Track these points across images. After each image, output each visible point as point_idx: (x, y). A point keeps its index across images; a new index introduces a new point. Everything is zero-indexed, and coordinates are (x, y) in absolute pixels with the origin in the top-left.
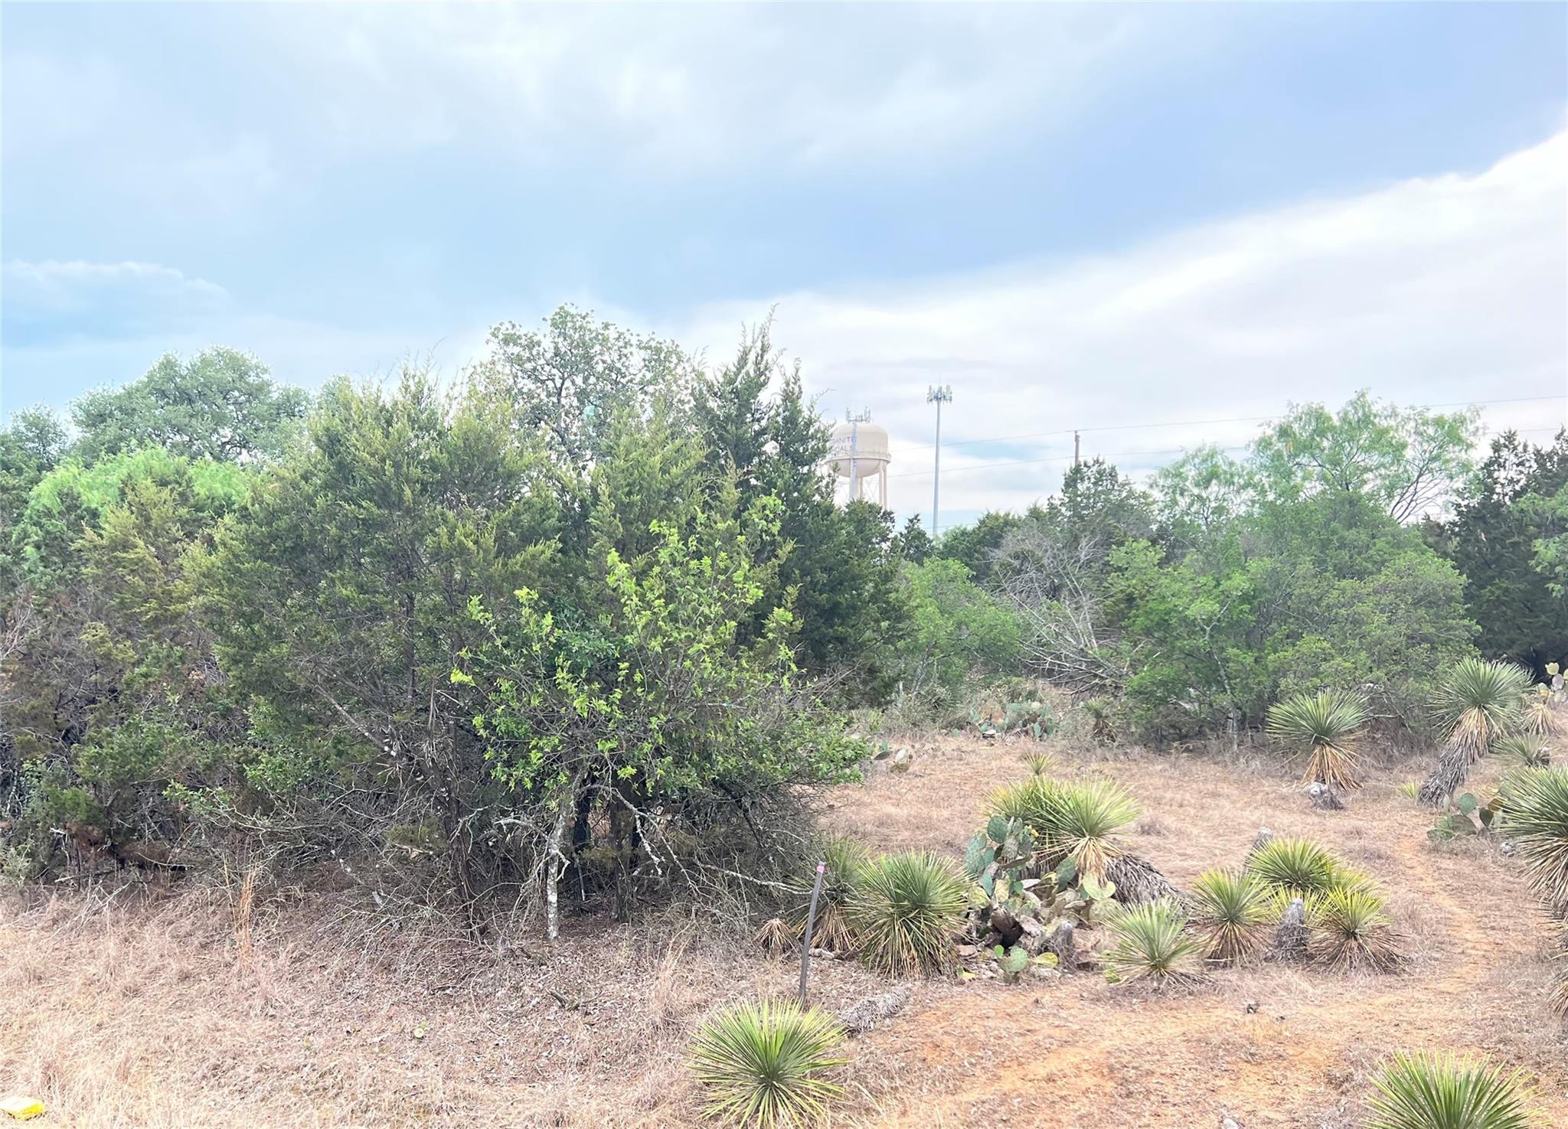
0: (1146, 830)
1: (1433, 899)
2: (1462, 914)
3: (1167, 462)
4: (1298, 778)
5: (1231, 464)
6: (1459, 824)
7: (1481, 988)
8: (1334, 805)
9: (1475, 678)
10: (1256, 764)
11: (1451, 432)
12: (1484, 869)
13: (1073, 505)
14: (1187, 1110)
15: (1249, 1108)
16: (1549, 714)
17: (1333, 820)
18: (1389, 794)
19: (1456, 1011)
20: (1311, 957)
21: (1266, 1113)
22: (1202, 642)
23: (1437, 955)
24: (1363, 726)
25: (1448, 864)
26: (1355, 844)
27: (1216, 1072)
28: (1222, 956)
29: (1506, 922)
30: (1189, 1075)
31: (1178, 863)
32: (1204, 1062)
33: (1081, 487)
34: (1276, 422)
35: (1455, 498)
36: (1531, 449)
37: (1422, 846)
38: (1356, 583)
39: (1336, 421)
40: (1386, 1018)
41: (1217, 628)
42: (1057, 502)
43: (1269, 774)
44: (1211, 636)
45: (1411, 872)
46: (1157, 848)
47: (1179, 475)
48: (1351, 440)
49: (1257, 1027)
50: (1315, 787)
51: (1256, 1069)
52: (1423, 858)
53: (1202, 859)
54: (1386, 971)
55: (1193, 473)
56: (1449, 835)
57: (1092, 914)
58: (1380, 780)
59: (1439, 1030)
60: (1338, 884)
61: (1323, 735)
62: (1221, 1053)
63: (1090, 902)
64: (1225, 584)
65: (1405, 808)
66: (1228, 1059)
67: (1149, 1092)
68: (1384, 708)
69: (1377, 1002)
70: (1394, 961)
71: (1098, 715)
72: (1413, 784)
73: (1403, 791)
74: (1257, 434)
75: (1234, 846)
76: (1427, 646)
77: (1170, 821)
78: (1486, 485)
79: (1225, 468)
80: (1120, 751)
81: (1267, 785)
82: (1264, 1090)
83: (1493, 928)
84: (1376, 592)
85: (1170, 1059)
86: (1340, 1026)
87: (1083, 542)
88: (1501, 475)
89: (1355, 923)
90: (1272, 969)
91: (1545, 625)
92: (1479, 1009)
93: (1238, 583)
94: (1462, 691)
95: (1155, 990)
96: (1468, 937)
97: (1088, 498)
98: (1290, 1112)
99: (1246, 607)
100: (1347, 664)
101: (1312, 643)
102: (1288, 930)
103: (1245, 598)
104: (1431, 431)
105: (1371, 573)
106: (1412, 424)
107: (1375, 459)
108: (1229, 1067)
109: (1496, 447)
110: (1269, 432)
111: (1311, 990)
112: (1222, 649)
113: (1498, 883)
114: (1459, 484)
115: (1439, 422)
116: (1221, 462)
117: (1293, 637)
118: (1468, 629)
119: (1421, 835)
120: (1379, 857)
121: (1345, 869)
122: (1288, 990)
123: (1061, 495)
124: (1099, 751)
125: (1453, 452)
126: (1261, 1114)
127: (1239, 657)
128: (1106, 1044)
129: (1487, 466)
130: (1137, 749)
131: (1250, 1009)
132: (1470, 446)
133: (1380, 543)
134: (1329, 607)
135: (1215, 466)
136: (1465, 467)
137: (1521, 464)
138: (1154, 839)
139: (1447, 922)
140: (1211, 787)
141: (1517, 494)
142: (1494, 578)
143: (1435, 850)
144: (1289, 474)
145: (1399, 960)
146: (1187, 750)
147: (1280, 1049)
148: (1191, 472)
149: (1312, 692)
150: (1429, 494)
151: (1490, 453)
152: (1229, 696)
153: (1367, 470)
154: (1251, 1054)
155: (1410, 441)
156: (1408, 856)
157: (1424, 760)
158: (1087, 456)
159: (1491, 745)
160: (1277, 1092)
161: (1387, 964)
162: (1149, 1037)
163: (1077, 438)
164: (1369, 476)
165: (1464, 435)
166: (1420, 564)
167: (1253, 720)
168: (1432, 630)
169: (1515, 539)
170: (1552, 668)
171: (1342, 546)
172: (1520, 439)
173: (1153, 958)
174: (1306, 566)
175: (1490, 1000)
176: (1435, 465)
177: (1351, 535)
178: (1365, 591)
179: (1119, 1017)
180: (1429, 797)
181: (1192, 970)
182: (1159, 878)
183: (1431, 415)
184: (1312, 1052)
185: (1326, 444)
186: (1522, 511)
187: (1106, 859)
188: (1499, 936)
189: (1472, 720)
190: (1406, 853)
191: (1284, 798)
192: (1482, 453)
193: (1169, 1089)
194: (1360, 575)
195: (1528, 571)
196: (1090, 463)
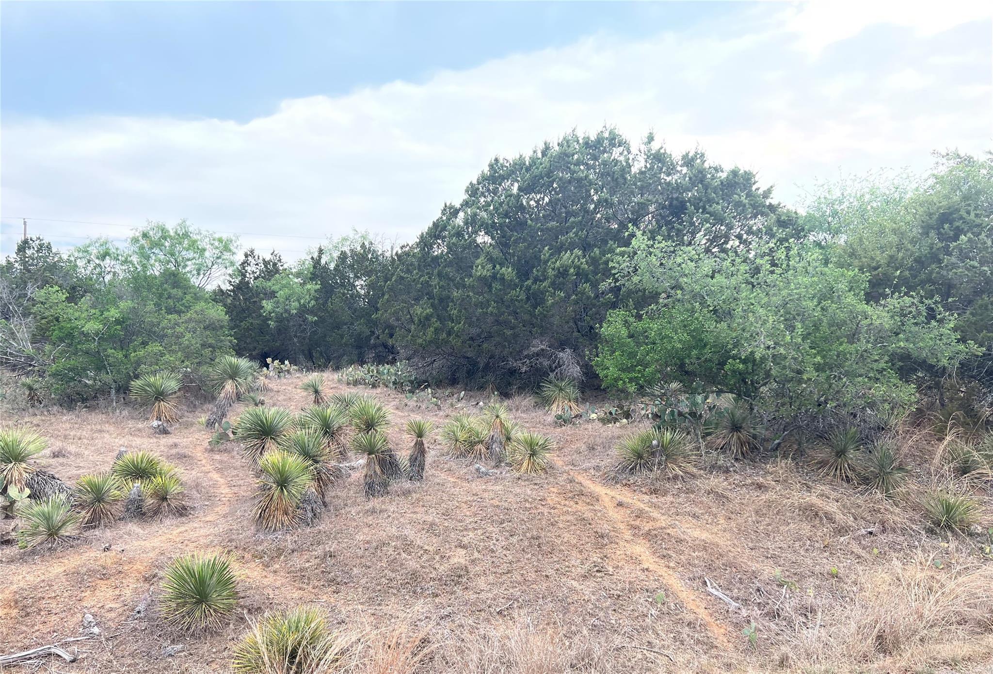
0: (55, 455)
1: (210, 475)
2: (222, 481)
3: (81, 244)
4: (147, 419)
5: (117, 249)
6: (223, 437)
7: (225, 516)
8: (165, 432)
9: (231, 365)
10: (125, 413)
11: (226, 247)
12: (233, 457)
13: (24, 263)
14: (63, 615)
15: (100, 605)
16: (267, 381)
17: (164, 440)
18: (192, 424)
19: (211, 530)
20: (144, 514)
21: (110, 606)
22: (93, 346)
23: (206, 503)
24: (180, 389)
25: (217, 457)
26: (174, 451)
27: (82, 589)
28: (93, 523)
29: (241, 482)
30: (66, 594)
31: (75, 472)
32: (75, 584)
33: (29, 252)
34: (141, 229)
35: (228, 278)
36: (261, 258)
37: (206, 449)
38: (176, 316)
39: (172, 233)
40: (178, 540)
41: (103, 338)
42: (12, 260)
43: (132, 418)
44: (99, 343)
45: (199, 463)
46: (62, 465)
47: (87, 251)
48: (180, 243)
49: (108, 559)
50: (155, 423)
51: (106, 582)
52: (206, 455)
53: (89, 468)
54: (181, 515)
55: (95, 251)
56: (218, 442)
57: (14, 509)
58: (189, 418)
59: (202, 541)
60: (160, 474)
61: (160, 395)
62: (86, 577)
63: (13, 502)
64: (106, 314)
65: (200, 431)
66: (90, 580)
67: (40, 610)
68: (192, 381)
69: (175, 533)
70: (186, 509)
71: (30, 388)
72: (204, 418)
73: (199, 423)
74: (131, 234)
75: (108, 459)
76: (210, 349)
77: (72, 448)
78: (242, 273)
79: (114, 251)
80: (45, 409)
81: (131, 424)
82: (110, 593)
83: (234, 486)
84: (186, 322)
85: (55, 588)
86: (154, 548)
87: (29, 285)
88: (248, 269)
89: (166, 493)
90: (121, 524)
91: (268, 341)
92: (223, 527)
93: (113, 313)
94: (225, 371)
95: (49, 549)
96: (223, 492)
97: (33, 259)
98: (123, 601)
99: (119, 327)
100: (171, 359)
101: (155, 347)
102: (132, 502)
103: (118, 322)
104: (216, 243)
105: (184, 312)
106: (208, 239)
107: (191, 254)
108: (91, 584)
109: (246, 256)
110: (137, 234)
111: (142, 532)
112: (105, 350)
113: (238, 464)
114: (230, 271)
115: (220, 240)
116: (111, 247)
117: (144, 344)
118: (230, 342)
119: (206, 444)
120: (185, 457)
121: (165, 465)
122: (130, 535)
123: (15, 256)
124: (31, 410)
125: (227, 255)
126: (107, 607)
127: (114, 354)
128: (14, 587)
129: (243, 264)
130: (55, 408)
131: (107, 549)
132: (234, 253)
133: (188, 297)
134: (163, 329)
135: (107, 249)
136: (232, 264)
137: (257, 264)
138: (61, 460)
139: (215, 485)
140: (99, 427)
141: (256, 278)
142: (246, 317)
143: (212, 450)
144: (148, 258)
145: (188, 509)
146: (86, 407)
147: (120, 568)
148: (94, 251)
149: (154, 373)
150: (217, 275)
151: (244, 258)
152: (110, 376)
153: (189, 260)
154: (103, 574)
155: (208, 247)
156: (199, 455)
157: (210, 406)
158: (32, 234)
159: (239, 397)
160: (117, 592)
161: (182, 512)
162: (43, 577)
163: (25, 223)
164: (189, 263)
165: (232, 248)
166: (207, 309)
167: (123, 389)
168: (213, 342)
169: (254, 300)
170: (269, 360)
171: (169, 297)
172: (256, 253)
173: (49, 530)
174: (150, 307)
175: (227, 521)
176: (220, 261)
177: (174, 292)
178: (180, 321)
179: (24, 569)
180: (210, 424)
181: (74, 533)
182: (59, 482)
183: (217, 236)
184: (138, 566)
185: (167, 244)
186: (257, 286)
187: (25, 475)
188: (236, 489)
189: (229, 386)
190: (199, 453)
191: (139, 430)
192: (240, 258)
193: (54, 605)
194: (179, 313)
195: (261, 315)
196: (35, 239)
